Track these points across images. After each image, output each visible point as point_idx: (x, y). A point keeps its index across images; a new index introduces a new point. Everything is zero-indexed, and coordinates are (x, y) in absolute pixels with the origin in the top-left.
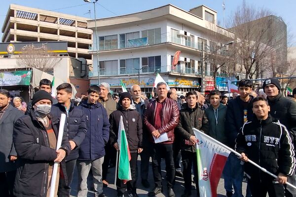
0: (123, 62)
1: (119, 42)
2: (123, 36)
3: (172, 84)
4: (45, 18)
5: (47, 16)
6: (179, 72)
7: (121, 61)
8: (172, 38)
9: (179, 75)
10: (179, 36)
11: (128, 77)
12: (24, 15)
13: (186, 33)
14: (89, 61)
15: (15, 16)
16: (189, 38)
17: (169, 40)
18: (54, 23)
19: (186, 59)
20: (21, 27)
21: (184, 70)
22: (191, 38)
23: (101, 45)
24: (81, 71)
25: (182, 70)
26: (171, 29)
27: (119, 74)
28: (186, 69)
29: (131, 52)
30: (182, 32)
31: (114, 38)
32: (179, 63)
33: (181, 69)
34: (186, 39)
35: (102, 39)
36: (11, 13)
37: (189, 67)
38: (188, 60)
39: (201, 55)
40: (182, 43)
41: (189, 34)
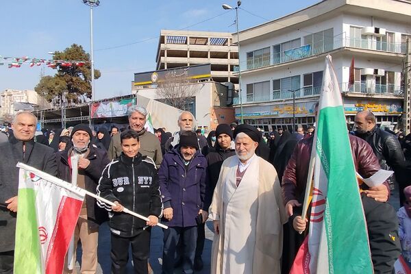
0: (277, 83)
1: (272, 57)
2: (277, 48)
3: (351, 110)
4: (196, 40)
5: (197, 38)
6: (364, 91)
7: (274, 81)
8: (351, 40)
9: (365, 96)
10: (365, 36)
11: (283, 103)
12: (174, 40)
13: (377, 31)
14: (237, 86)
15: (166, 43)
16: (384, 37)
17: (346, 44)
18: (205, 44)
19: (376, 71)
20: (172, 54)
21: (374, 89)
22: (388, 38)
23: (249, 63)
24: (228, 97)
25: (370, 89)
26: (351, 27)
27: (271, 100)
28: (377, 88)
29: (288, 68)
30: (370, 30)
31: (266, 51)
32: (364, 78)
33: (369, 86)
34: (378, 39)
35: (250, 55)
36: (162, 40)
37: (384, 82)
38: (381, 72)
39: (403, 61)
40: (371, 46)
41: (382, 31)
